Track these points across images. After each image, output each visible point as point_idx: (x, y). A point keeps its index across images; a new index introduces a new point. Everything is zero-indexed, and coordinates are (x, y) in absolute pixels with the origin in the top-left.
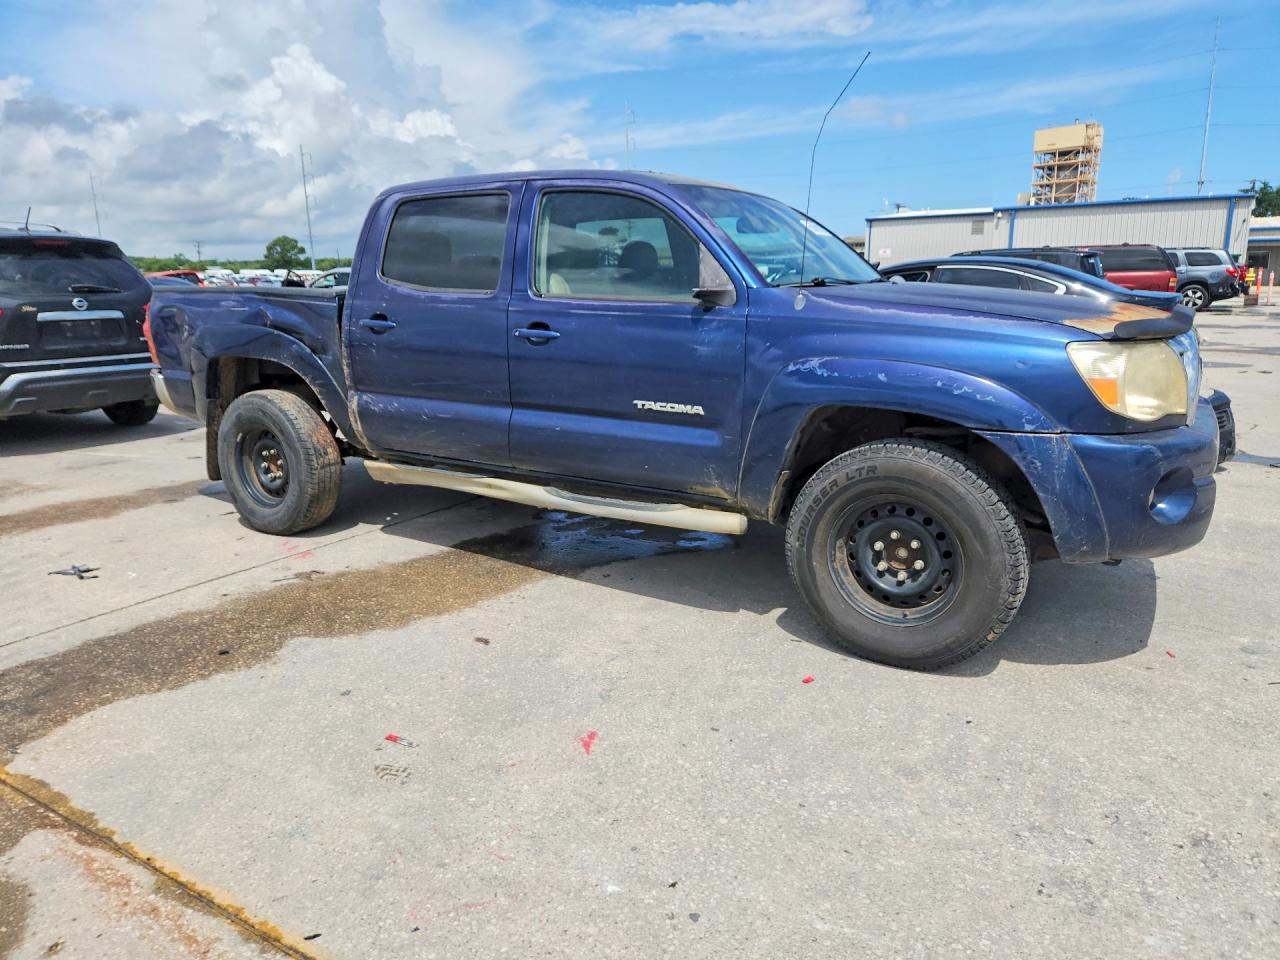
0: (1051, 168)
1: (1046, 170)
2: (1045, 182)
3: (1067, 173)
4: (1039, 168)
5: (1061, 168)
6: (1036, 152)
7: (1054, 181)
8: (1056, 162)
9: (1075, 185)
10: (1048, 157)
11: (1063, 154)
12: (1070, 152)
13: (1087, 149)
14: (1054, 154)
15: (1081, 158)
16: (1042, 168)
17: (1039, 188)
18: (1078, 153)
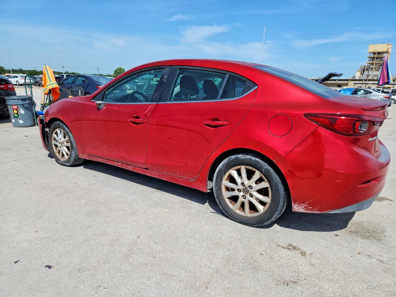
0: (373, 58)
2: (371, 62)
3: (379, 60)
5: (377, 58)
6: (369, 52)
7: (375, 62)
8: (376, 56)
10: (372, 54)
11: (379, 53)
12: (381, 53)
13: (387, 52)
14: (375, 53)
16: (370, 58)
17: (369, 64)
18: (384, 53)
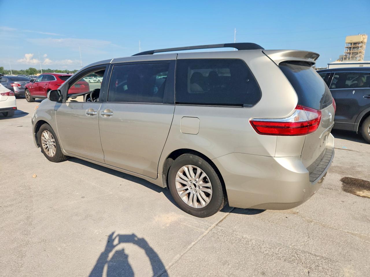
0: (350, 48)
1: (349, 48)
2: (349, 52)
3: (356, 49)
4: (347, 48)
5: (354, 48)
6: (346, 43)
7: (351, 51)
8: (353, 46)
9: (358, 53)
10: (350, 44)
11: (355, 44)
12: (357, 43)
13: (362, 42)
14: (351, 44)
15: (360, 45)
16: (348, 48)
17: (346, 54)
18: (359, 43)
